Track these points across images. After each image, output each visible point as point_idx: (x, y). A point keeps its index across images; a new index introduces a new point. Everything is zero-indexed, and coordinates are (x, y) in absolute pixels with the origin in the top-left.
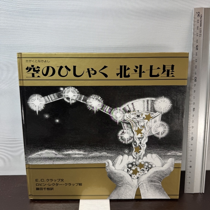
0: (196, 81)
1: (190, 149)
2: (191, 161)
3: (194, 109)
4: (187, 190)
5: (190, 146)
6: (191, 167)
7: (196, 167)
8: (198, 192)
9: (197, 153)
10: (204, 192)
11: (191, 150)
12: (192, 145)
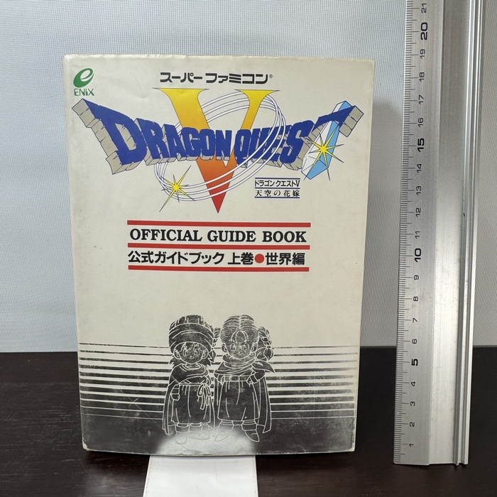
0: (424, 36)
1: (409, 295)
2: (414, 342)
3: (421, 141)
4: (404, 454)
5: (409, 282)
6: (415, 362)
7: (435, 364)
8: (446, 459)
9: (438, 310)
10: (466, 462)
11: (415, 299)
12: (416, 277)
